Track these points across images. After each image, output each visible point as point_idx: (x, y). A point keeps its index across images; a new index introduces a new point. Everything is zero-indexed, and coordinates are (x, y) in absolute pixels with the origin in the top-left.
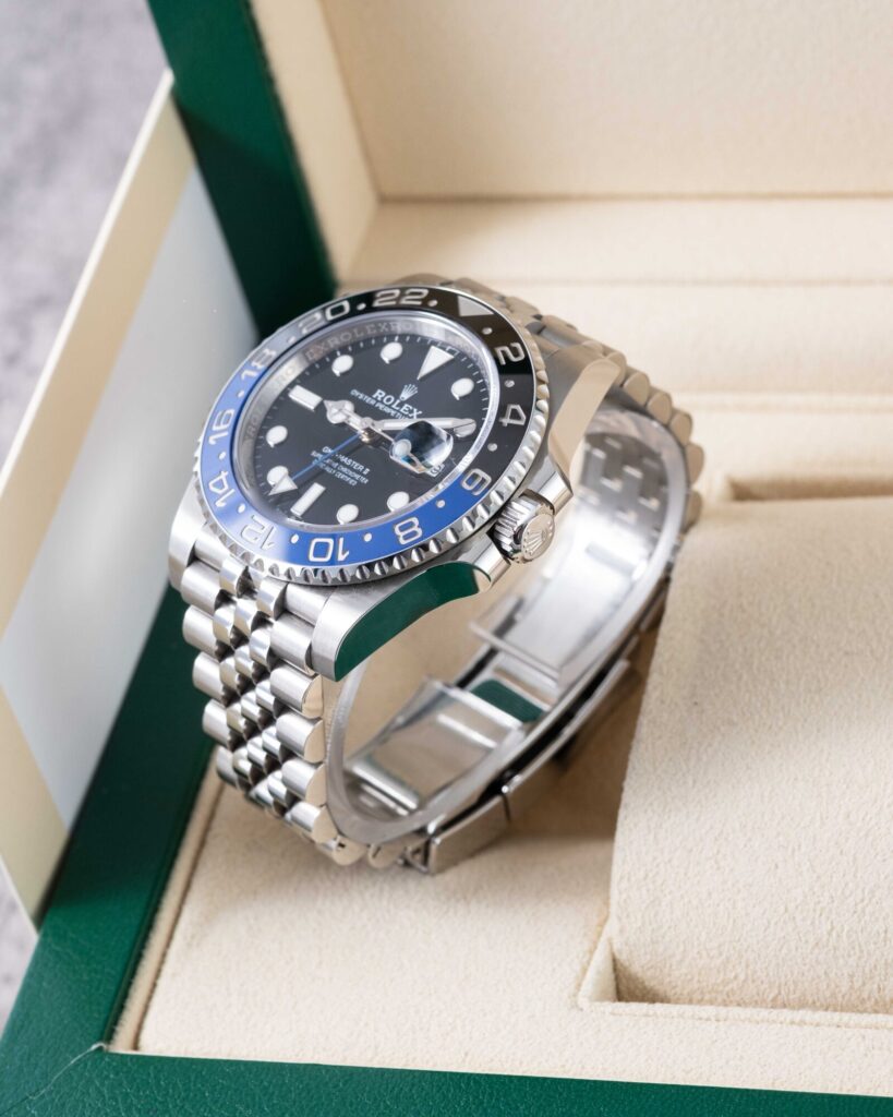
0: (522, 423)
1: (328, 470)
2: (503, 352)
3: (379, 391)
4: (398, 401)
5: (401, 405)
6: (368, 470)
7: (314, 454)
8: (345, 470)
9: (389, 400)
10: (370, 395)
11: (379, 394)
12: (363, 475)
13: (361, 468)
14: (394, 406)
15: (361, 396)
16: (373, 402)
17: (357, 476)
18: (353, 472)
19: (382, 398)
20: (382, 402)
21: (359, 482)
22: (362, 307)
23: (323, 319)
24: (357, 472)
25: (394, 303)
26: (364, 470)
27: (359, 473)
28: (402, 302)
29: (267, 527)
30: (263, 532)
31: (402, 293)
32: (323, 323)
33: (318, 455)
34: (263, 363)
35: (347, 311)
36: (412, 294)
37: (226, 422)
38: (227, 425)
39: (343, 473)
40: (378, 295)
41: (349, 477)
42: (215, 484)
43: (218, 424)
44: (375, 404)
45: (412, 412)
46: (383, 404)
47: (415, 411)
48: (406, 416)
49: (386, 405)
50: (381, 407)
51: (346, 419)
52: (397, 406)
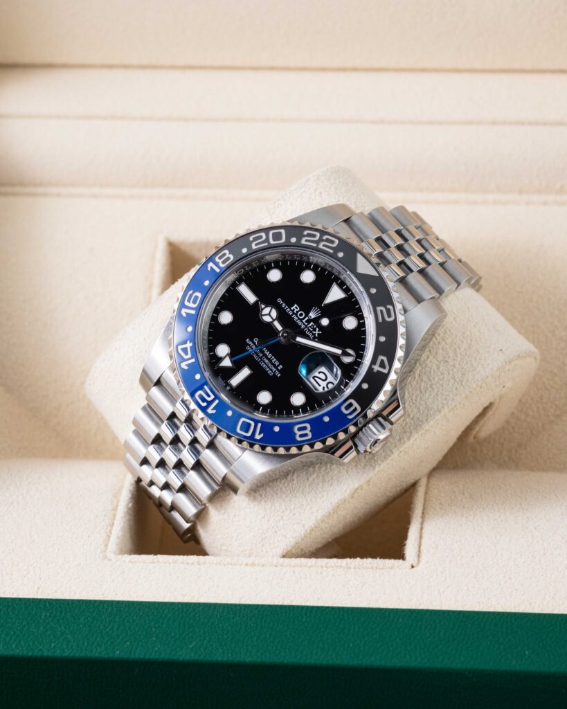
0: (386, 371)
1: (255, 356)
2: (381, 311)
3: (296, 305)
4: (307, 318)
5: (309, 321)
6: (281, 367)
7: (248, 340)
8: (266, 361)
9: (301, 315)
10: (290, 308)
11: (296, 308)
12: (277, 369)
13: (277, 363)
14: (304, 321)
15: (284, 305)
16: (291, 313)
17: (274, 369)
18: (272, 366)
19: (297, 312)
20: (296, 314)
21: (274, 374)
22: (293, 240)
23: (267, 240)
24: (274, 366)
25: (315, 245)
26: (279, 366)
27: (276, 367)
28: (321, 246)
29: (213, 397)
30: (209, 399)
31: (321, 237)
32: (266, 244)
33: (250, 343)
34: (223, 262)
35: (284, 240)
36: (327, 240)
37: (194, 302)
38: (195, 306)
39: (265, 363)
40: (306, 233)
41: (268, 367)
42: (182, 349)
43: (189, 301)
44: (292, 315)
45: (315, 330)
46: (297, 316)
47: (317, 329)
48: (311, 332)
49: (299, 319)
50: (296, 318)
51: (272, 322)
52: (306, 322)
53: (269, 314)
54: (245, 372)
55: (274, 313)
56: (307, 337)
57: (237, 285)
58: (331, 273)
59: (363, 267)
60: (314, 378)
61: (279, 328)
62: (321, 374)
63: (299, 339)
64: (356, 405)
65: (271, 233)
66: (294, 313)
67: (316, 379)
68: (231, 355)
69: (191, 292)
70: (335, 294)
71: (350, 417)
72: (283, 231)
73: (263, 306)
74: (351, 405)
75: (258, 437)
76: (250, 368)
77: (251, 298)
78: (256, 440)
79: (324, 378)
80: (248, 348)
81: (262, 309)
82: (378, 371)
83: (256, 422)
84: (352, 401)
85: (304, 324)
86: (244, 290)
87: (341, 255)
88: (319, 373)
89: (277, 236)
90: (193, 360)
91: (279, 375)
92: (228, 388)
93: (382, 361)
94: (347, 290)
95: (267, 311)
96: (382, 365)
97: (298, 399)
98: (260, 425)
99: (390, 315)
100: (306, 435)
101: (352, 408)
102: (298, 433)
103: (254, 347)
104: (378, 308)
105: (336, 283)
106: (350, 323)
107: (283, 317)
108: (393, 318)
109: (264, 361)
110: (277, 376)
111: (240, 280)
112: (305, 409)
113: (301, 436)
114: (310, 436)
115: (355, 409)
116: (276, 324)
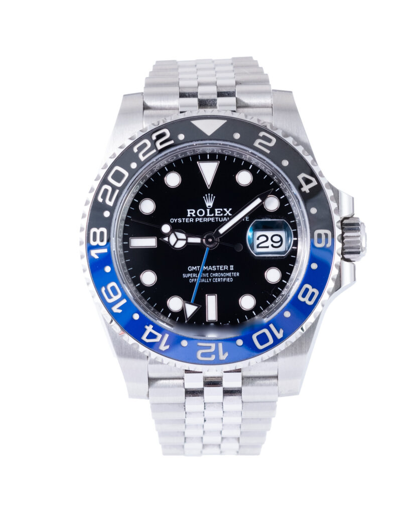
0: (316, 183)
1: (204, 281)
2: (261, 144)
3: (189, 210)
4: (208, 210)
5: (212, 211)
6: (232, 266)
7: (184, 276)
8: (216, 275)
9: (201, 213)
10: (186, 217)
11: (190, 212)
12: (232, 271)
13: (226, 267)
14: (208, 215)
15: (180, 220)
16: (192, 220)
17: (229, 274)
18: (226, 274)
19: (196, 214)
20: (197, 216)
21: (233, 277)
22: (134, 165)
23: (114, 188)
24: (226, 271)
25: (154, 151)
26: (229, 268)
27: (229, 271)
28: (159, 147)
29: (213, 345)
30: (213, 350)
31: (150, 139)
32: (117, 191)
33: (189, 275)
34: (102, 240)
35: (126, 174)
36: (158, 137)
37: (115, 293)
38: (120, 295)
39: (218, 277)
40: (135, 150)
41: (223, 277)
42: (148, 338)
43: (110, 297)
44: (194, 220)
45: (224, 212)
46: (199, 217)
47: (225, 210)
48: (223, 217)
49: (203, 217)
50: (200, 220)
51: (187, 243)
52: (210, 214)
53: (178, 241)
54: (212, 302)
56: (224, 223)
57: (128, 245)
58: (186, 159)
59: (209, 127)
60: (258, 247)
61: (197, 240)
62: (260, 238)
63: (222, 231)
64: (322, 232)
65: (110, 179)
66: (194, 218)
67: (260, 246)
68: (187, 299)
69: (103, 289)
70: (208, 171)
71: (329, 245)
72: (117, 168)
73: (166, 240)
75: (279, 335)
76: (211, 293)
77: (150, 242)
78: (282, 339)
79: (265, 239)
80: (191, 281)
81: (169, 242)
82: (310, 189)
83: (267, 326)
84: (317, 232)
85: (211, 217)
86: (138, 243)
87: (181, 137)
88: (258, 239)
89: (118, 176)
90: (167, 336)
91: (238, 274)
92: (213, 326)
93: (304, 179)
94: (213, 157)
95: (173, 239)
96: (308, 182)
97: (273, 275)
98: (272, 326)
99: (270, 141)
100: (313, 294)
101: (323, 237)
102: (306, 300)
103: (196, 274)
104: (256, 144)
105: (199, 160)
106: (244, 178)
107: (190, 229)
108: (274, 140)
109: (215, 277)
110: (237, 277)
111: (126, 239)
112: (286, 277)
113: (310, 299)
114: (317, 292)
115: (326, 235)
116: (192, 240)
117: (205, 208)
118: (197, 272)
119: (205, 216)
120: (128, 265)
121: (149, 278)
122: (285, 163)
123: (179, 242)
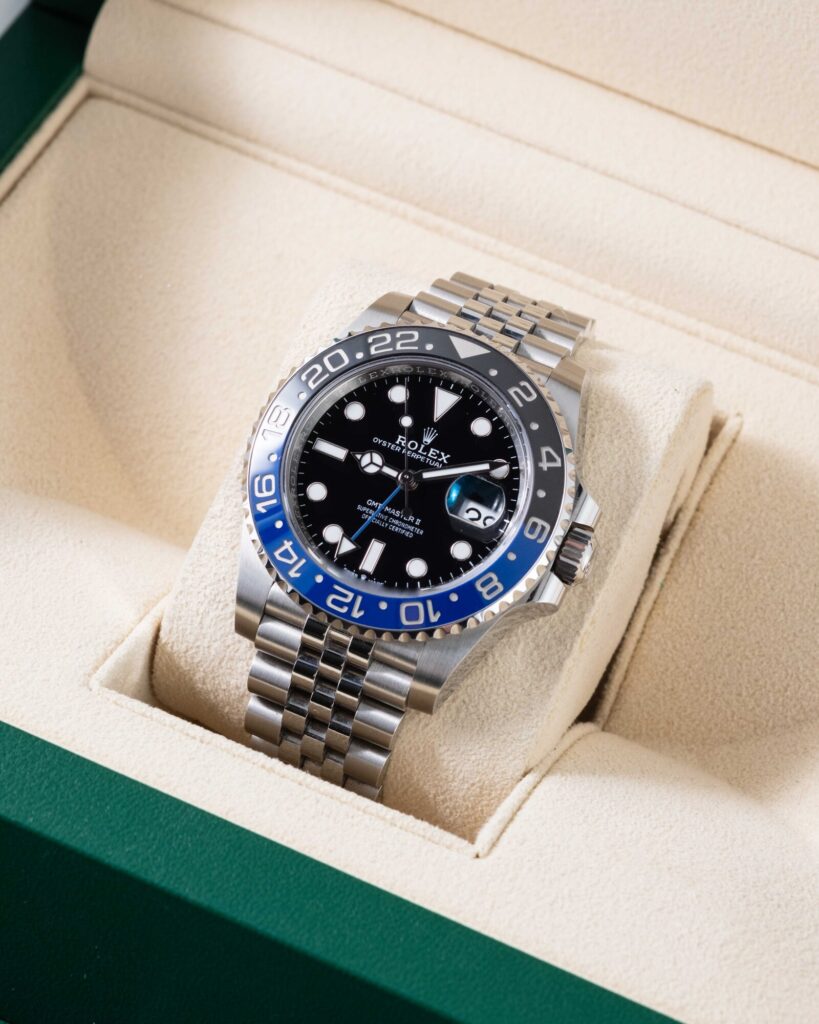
0: (559, 464)
1: (379, 523)
2: (516, 393)
3: (400, 437)
4: (423, 446)
6: (419, 521)
7: (359, 507)
8: (396, 522)
9: (413, 445)
10: (393, 442)
11: (401, 439)
12: (416, 526)
13: (411, 519)
14: (420, 451)
15: (384, 444)
16: (398, 449)
17: (412, 528)
18: (408, 527)
19: (406, 444)
20: (407, 448)
21: (415, 533)
22: (360, 356)
23: (325, 370)
24: (410, 523)
25: (391, 350)
26: (415, 521)
27: (412, 524)
28: (399, 347)
29: (351, 595)
30: (348, 600)
31: (393, 336)
32: (327, 375)
33: (364, 509)
35: (346, 361)
36: (403, 337)
37: (269, 489)
38: (271, 493)
39: (396, 526)
40: (370, 340)
41: (403, 529)
42: (281, 555)
43: (260, 491)
44: (401, 451)
45: (440, 456)
46: (408, 450)
47: (443, 454)
48: (436, 461)
49: (413, 451)
50: (408, 453)
51: (380, 471)
53: (371, 463)
54: (376, 549)
55: (378, 459)
56: (434, 469)
57: (312, 445)
58: (426, 377)
61: (393, 473)
62: (471, 512)
63: (427, 475)
64: (540, 522)
65: (326, 360)
66: (402, 448)
68: (347, 534)
69: (258, 479)
70: (444, 401)
71: (541, 541)
72: (340, 351)
73: (359, 456)
74: (535, 525)
75: (434, 618)
76: (380, 539)
77: (339, 453)
78: (435, 624)
79: (476, 515)
80: (364, 516)
81: (360, 461)
82: (548, 468)
83: (424, 600)
84: (534, 519)
86: (325, 447)
87: (429, 347)
88: (467, 511)
89: (336, 360)
90: (303, 561)
91: (422, 532)
92: (363, 577)
93: (548, 453)
94: (456, 389)
95: (366, 460)
96: (550, 458)
97: (461, 550)
98: (430, 603)
99: (529, 394)
100: (496, 588)
101: (538, 529)
102: (484, 591)
103: (372, 511)
104: (511, 391)
105: (439, 386)
106: (481, 427)
107: (391, 459)
108: (535, 396)
109: (393, 524)
110: (419, 535)
111: (312, 437)
112: (475, 559)
113: (489, 593)
114: (501, 588)
115: (543, 528)
116: (387, 470)
117: (420, 442)
118: (374, 509)
119: (416, 451)
120: (301, 468)
121: (317, 492)
122: (535, 427)
123: (372, 466)
